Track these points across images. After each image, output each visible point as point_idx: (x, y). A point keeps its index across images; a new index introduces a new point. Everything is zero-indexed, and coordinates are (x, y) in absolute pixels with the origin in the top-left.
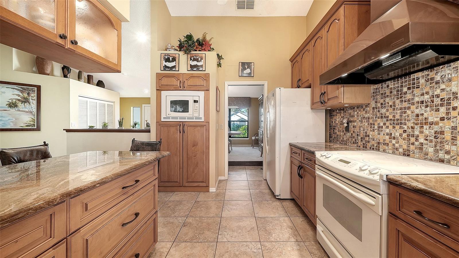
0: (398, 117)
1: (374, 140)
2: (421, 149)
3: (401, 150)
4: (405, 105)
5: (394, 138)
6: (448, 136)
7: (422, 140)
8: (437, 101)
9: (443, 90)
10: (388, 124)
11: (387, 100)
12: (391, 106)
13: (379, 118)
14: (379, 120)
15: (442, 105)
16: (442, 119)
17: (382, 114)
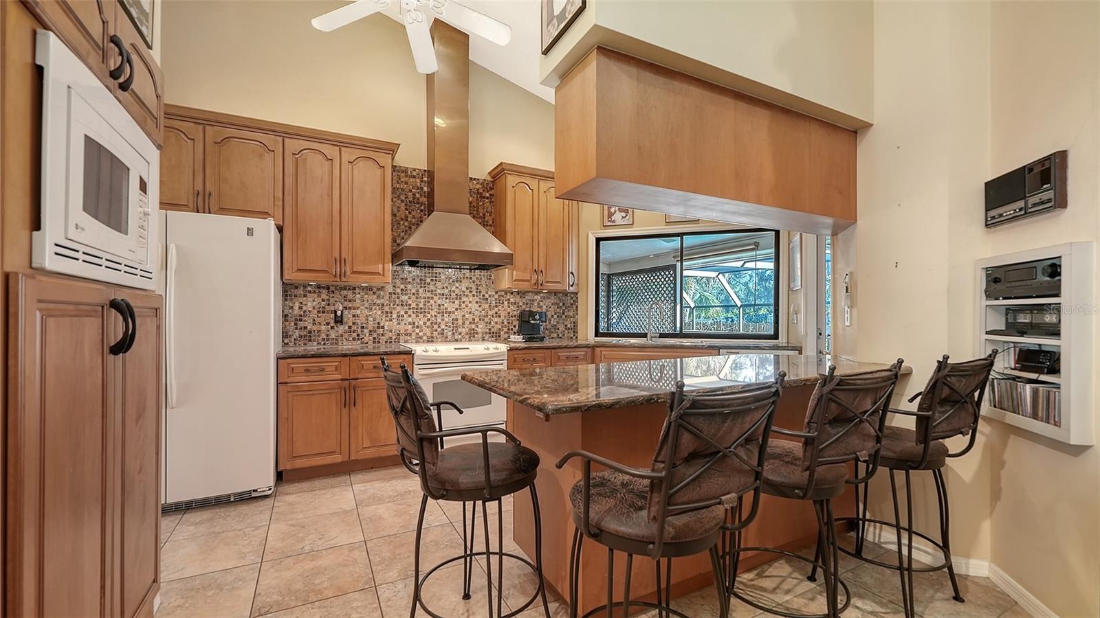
0: (421, 305)
1: (391, 331)
2: (442, 334)
3: (425, 338)
4: (429, 295)
5: (418, 327)
6: (460, 322)
7: (443, 327)
8: (453, 295)
9: (457, 287)
10: (410, 312)
11: (409, 287)
12: (414, 294)
13: (398, 305)
14: (399, 309)
15: (456, 299)
16: (457, 309)
17: (402, 301)
